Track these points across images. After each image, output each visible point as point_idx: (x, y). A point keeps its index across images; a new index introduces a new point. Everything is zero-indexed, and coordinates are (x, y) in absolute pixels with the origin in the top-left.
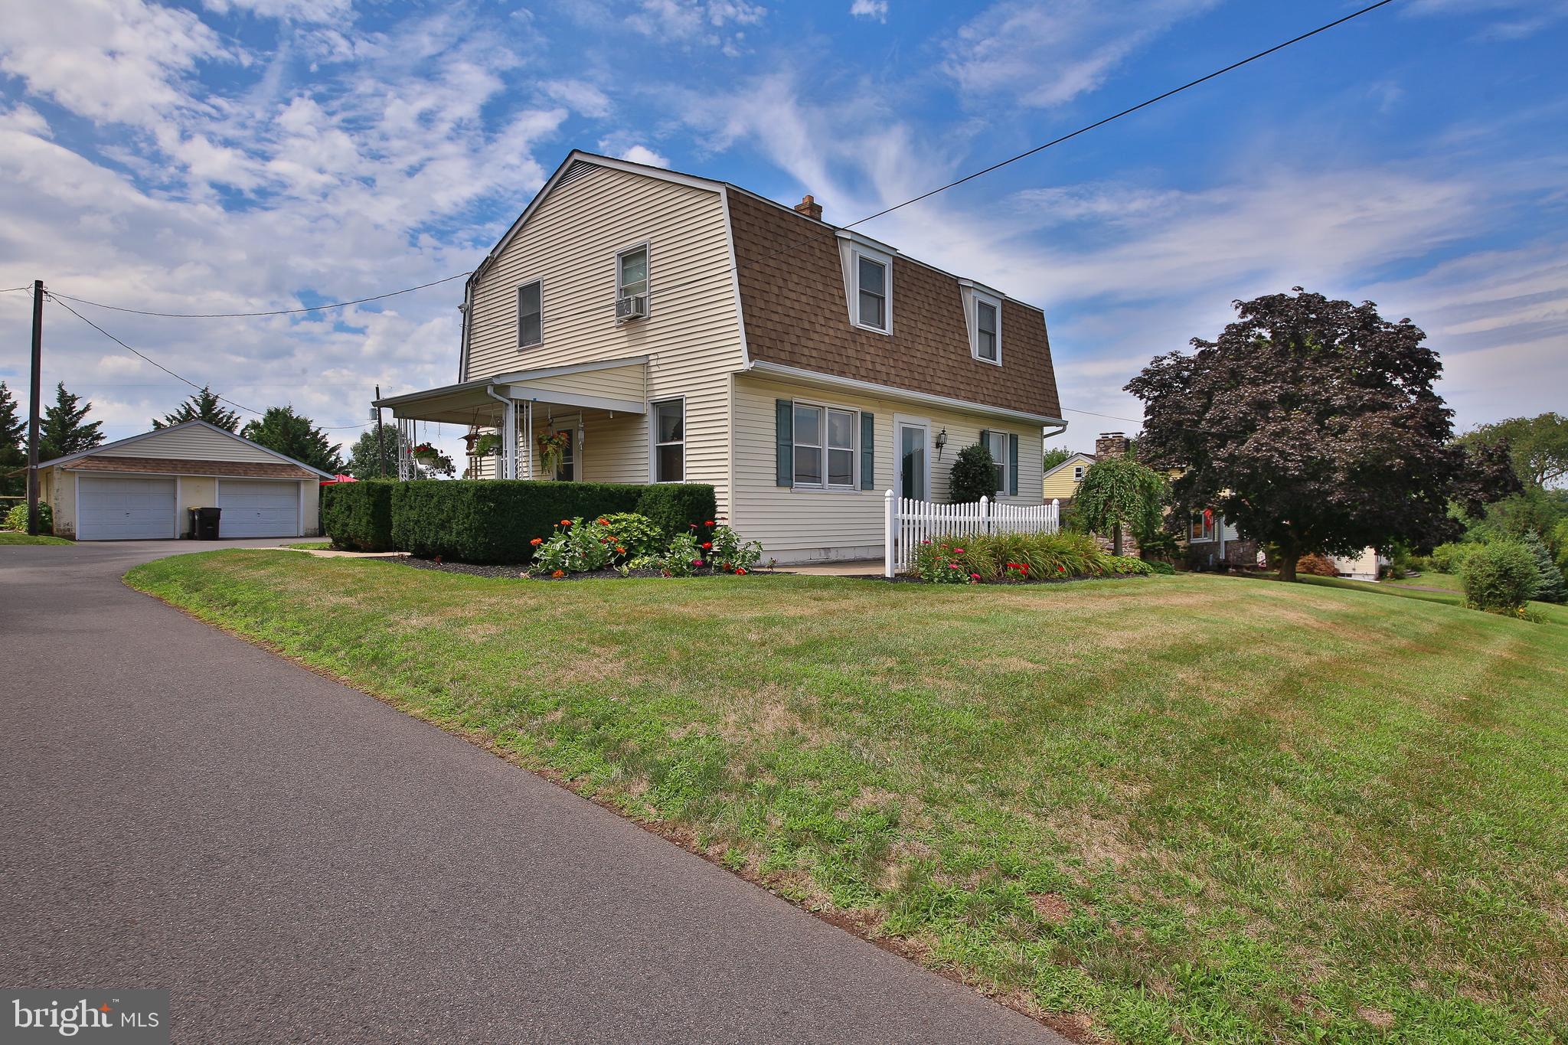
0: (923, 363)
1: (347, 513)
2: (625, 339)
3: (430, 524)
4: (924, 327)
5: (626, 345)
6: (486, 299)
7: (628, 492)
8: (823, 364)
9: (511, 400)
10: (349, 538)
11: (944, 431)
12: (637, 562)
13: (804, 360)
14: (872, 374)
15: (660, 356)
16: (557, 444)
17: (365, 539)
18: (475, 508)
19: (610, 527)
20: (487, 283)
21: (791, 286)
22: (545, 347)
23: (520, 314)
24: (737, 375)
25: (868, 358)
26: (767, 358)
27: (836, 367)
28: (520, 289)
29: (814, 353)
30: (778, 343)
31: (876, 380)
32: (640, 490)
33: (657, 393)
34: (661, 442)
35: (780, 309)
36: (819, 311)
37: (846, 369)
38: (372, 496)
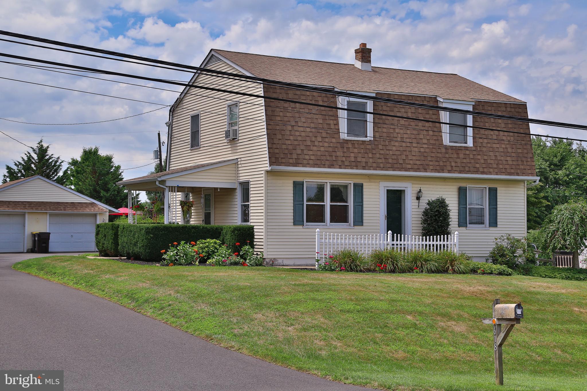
0: (398, 153)
1: (104, 238)
2: (230, 149)
3: (131, 244)
4: (402, 131)
5: (230, 152)
6: (179, 119)
7: (217, 229)
8: (318, 162)
9: (167, 187)
10: (105, 251)
11: (420, 190)
12: (210, 261)
13: (305, 162)
14: (354, 164)
15: (242, 159)
16: (189, 206)
17: (111, 250)
18: (145, 237)
19: (201, 245)
20: (179, 111)
21: (300, 124)
22: (201, 149)
23: (192, 130)
24: (267, 172)
25: (352, 155)
26: (280, 164)
27: (327, 163)
28: (192, 117)
29: (312, 157)
30: (289, 155)
31: (357, 167)
32: (222, 228)
33: (241, 178)
34: (244, 202)
35: (292, 138)
36: (318, 135)
37: (335, 163)
38: (114, 230)
